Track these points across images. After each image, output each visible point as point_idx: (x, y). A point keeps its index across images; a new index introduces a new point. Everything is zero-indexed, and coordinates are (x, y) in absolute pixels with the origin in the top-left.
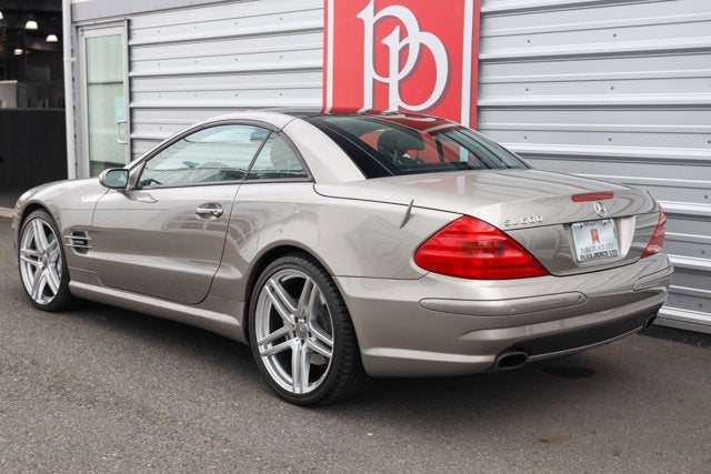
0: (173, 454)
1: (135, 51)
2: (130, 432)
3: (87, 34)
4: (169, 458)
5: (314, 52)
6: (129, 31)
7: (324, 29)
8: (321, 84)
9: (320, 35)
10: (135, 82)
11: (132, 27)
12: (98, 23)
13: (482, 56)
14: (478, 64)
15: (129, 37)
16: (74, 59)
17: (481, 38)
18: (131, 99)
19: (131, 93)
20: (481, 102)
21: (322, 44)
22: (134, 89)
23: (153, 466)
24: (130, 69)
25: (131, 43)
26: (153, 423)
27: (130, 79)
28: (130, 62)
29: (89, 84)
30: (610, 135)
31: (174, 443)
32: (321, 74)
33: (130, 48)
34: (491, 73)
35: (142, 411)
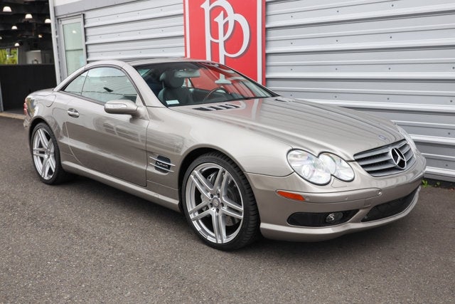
0: (90, 258)
1: (88, 30)
2: (67, 245)
3: (63, 22)
4: (87, 260)
5: (179, 27)
6: (84, 20)
7: (184, 15)
8: (183, 44)
9: (182, 18)
10: (89, 47)
11: (86, 18)
12: (68, 17)
13: (267, 26)
14: (265, 30)
15: (84, 23)
16: (57, 36)
17: (266, 16)
18: (87, 57)
19: (87, 53)
20: (267, 51)
21: (183, 22)
22: (89, 51)
23: (76, 267)
24: (86, 40)
25: (86, 26)
26: (82, 238)
27: (86, 46)
28: (86, 37)
29: (66, 51)
30: (337, 66)
31: (91, 250)
32: (183, 39)
33: (85, 29)
34: (272, 35)
35: (77, 232)
